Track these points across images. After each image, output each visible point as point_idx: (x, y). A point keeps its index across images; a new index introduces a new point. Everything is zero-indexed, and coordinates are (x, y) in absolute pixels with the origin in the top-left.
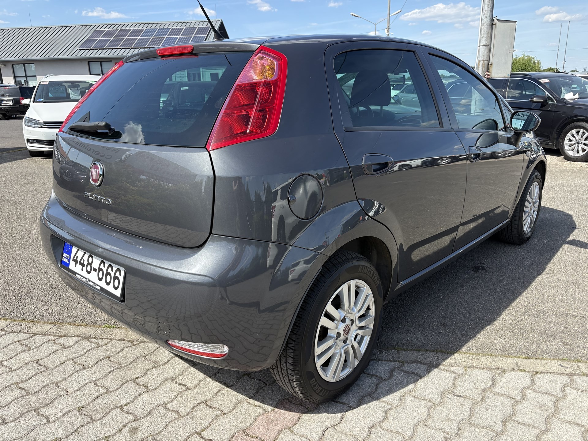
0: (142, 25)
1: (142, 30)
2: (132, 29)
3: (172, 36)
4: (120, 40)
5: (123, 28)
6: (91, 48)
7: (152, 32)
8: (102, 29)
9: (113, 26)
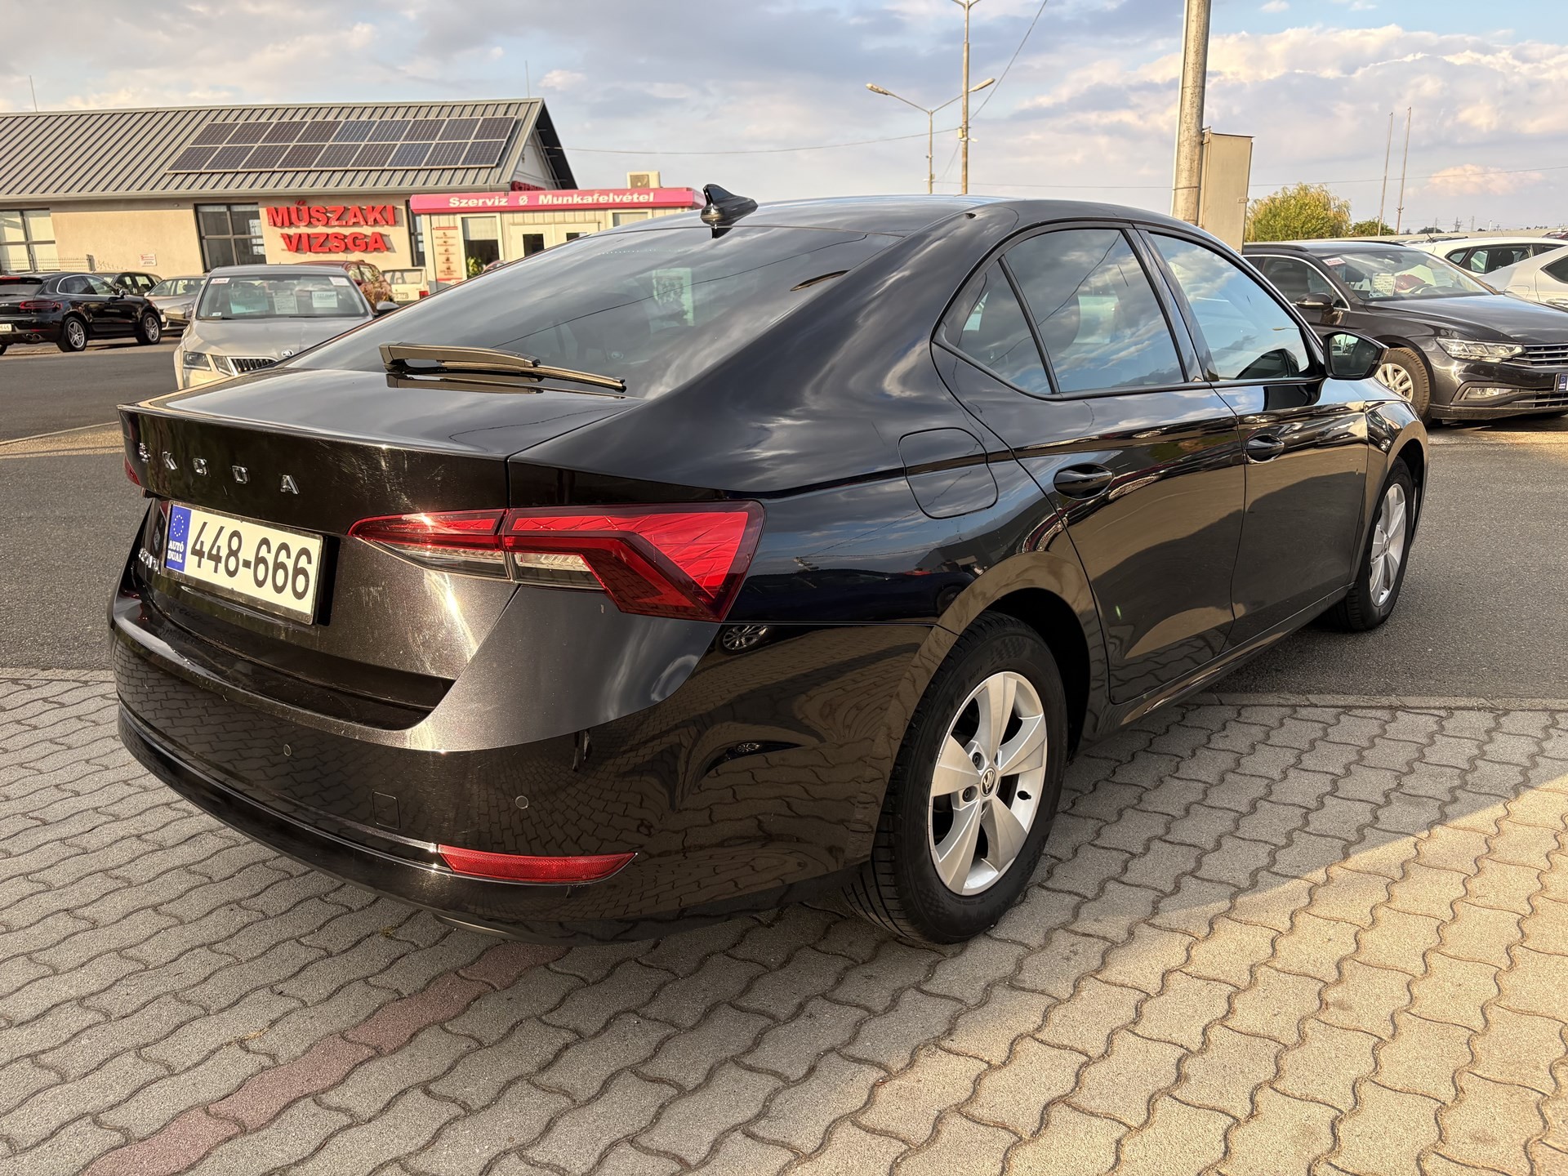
0: (335, 112)
1: (335, 124)
2: (310, 121)
3: (416, 140)
4: (279, 150)
5: (285, 119)
6: (202, 170)
7: (363, 130)
8: (229, 121)
9: (257, 113)
